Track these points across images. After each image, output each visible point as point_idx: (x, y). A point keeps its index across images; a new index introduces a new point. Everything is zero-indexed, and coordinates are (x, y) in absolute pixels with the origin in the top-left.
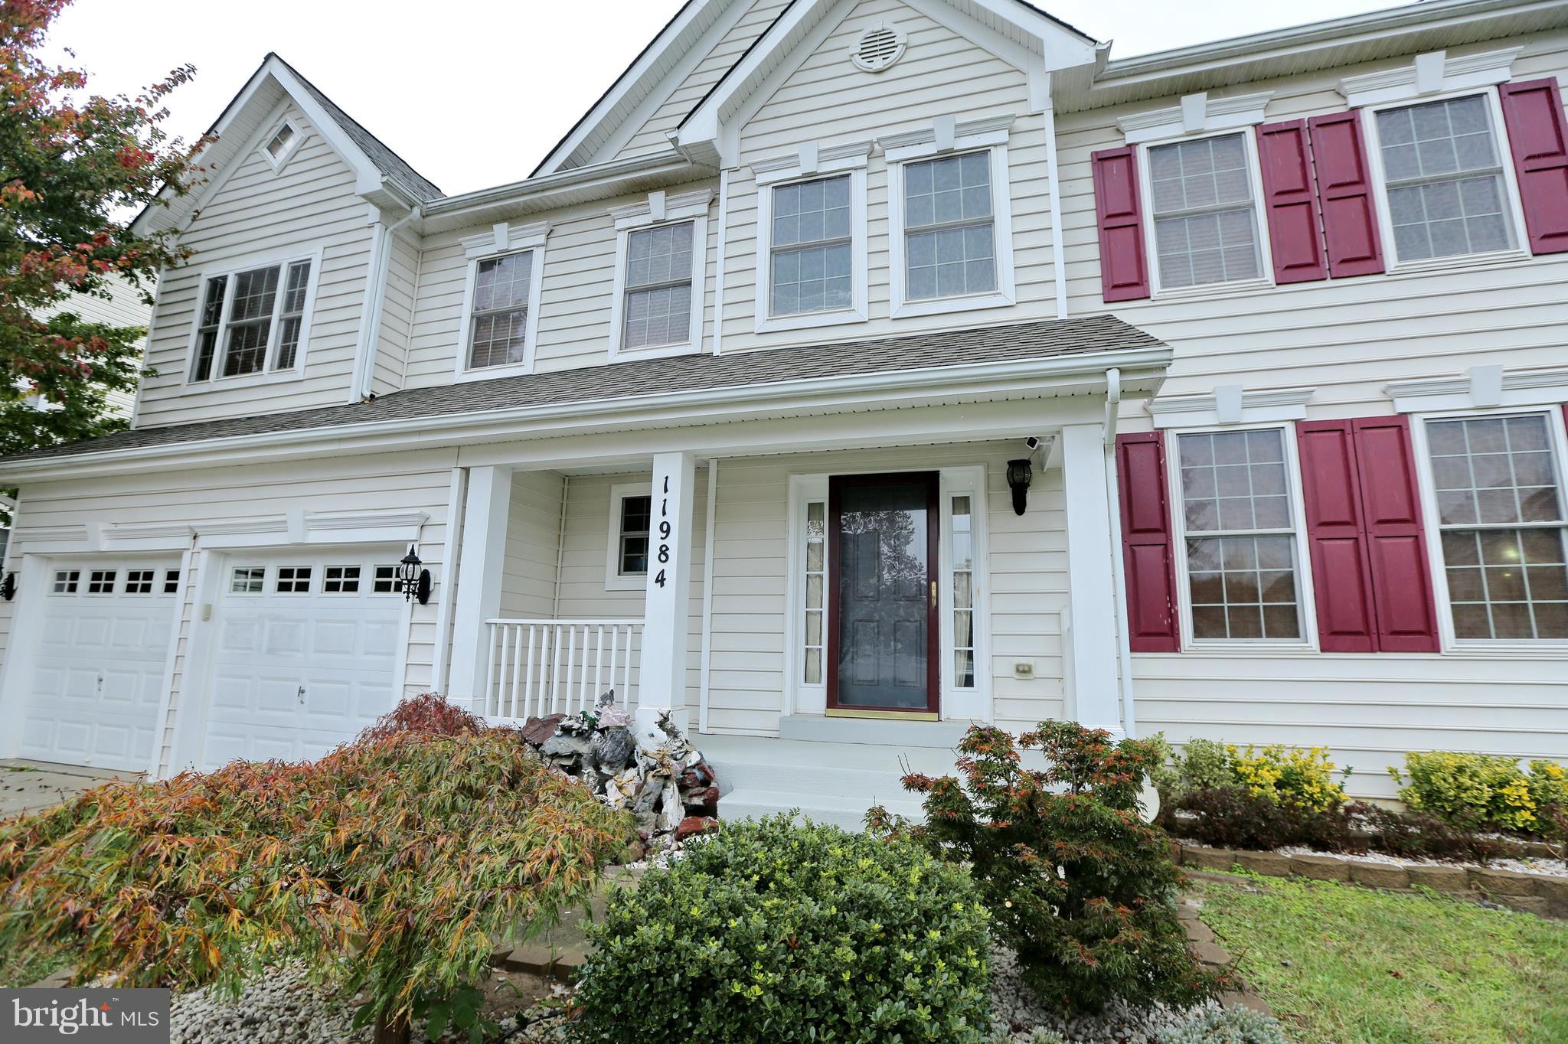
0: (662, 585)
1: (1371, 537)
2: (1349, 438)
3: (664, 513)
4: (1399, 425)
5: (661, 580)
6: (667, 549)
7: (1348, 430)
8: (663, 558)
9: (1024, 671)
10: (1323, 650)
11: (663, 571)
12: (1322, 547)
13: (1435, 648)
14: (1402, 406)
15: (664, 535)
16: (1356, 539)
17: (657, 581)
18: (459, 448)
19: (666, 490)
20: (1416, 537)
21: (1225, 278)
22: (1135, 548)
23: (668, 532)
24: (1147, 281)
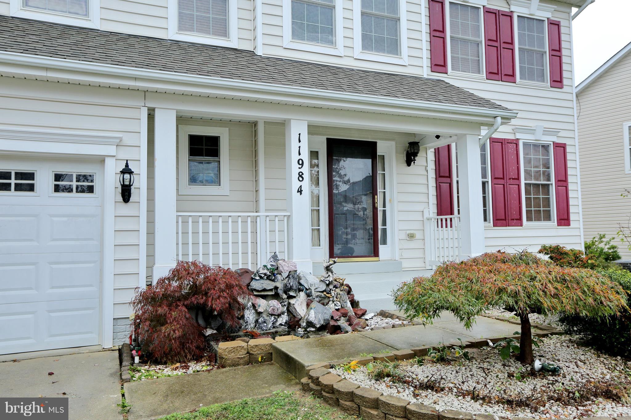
0: (301, 194)
1: (508, 184)
2: (504, 146)
3: (300, 154)
4: (516, 142)
5: (300, 191)
6: (303, 174)
7: (504, 143)
8: (301, 179)
9: (411, 236)
10: (494, 226)
11: (301, 186)
12: (495, 188)
13: (521, 225)
14: (518, 136)
15: (300, 166)
16: (504, 185)
17: (298, 191)
18: (145, 92)
19: (300, 141)
20: (519, 185)
21: (470, 71)
22: (441, 184)
23: (302, 164)
24: (447, 66)
